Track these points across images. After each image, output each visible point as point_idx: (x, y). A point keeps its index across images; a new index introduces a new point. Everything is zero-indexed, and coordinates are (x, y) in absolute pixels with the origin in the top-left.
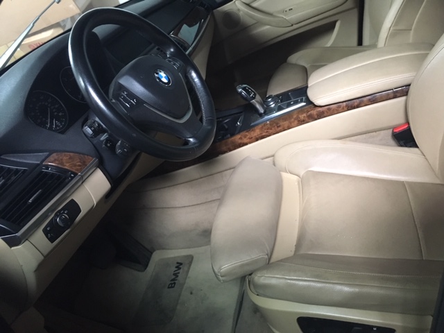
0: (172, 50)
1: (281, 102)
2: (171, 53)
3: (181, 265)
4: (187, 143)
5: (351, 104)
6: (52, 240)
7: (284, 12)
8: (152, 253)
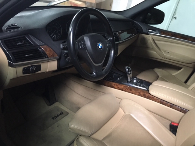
0: (111, 39)
1: (139, 82)
2: (110, 40)
3: (63, 114)
4: (92, 73)
5: (162, 102)
6: (23, 73)
7: (165, 51)
8: (56, 102)
